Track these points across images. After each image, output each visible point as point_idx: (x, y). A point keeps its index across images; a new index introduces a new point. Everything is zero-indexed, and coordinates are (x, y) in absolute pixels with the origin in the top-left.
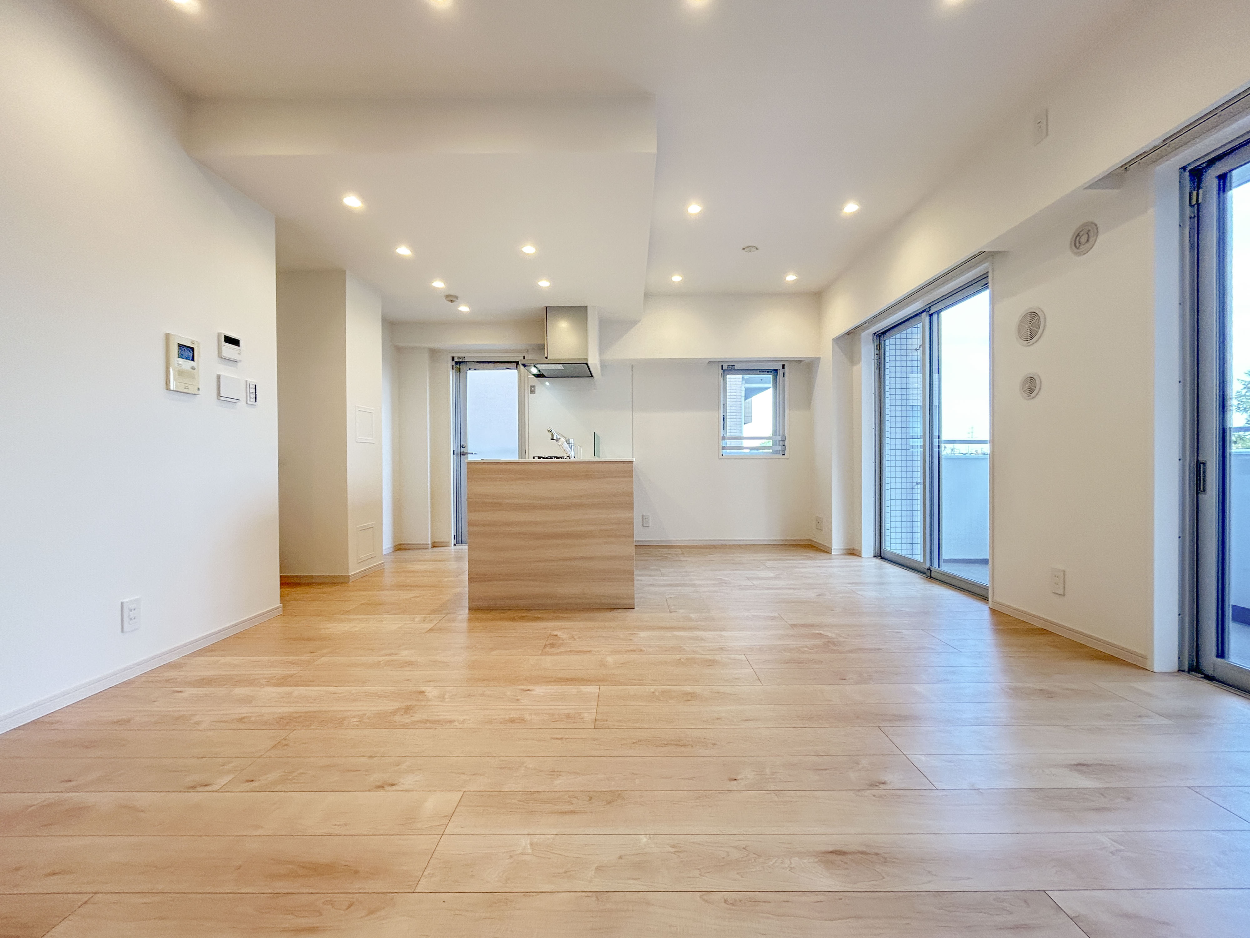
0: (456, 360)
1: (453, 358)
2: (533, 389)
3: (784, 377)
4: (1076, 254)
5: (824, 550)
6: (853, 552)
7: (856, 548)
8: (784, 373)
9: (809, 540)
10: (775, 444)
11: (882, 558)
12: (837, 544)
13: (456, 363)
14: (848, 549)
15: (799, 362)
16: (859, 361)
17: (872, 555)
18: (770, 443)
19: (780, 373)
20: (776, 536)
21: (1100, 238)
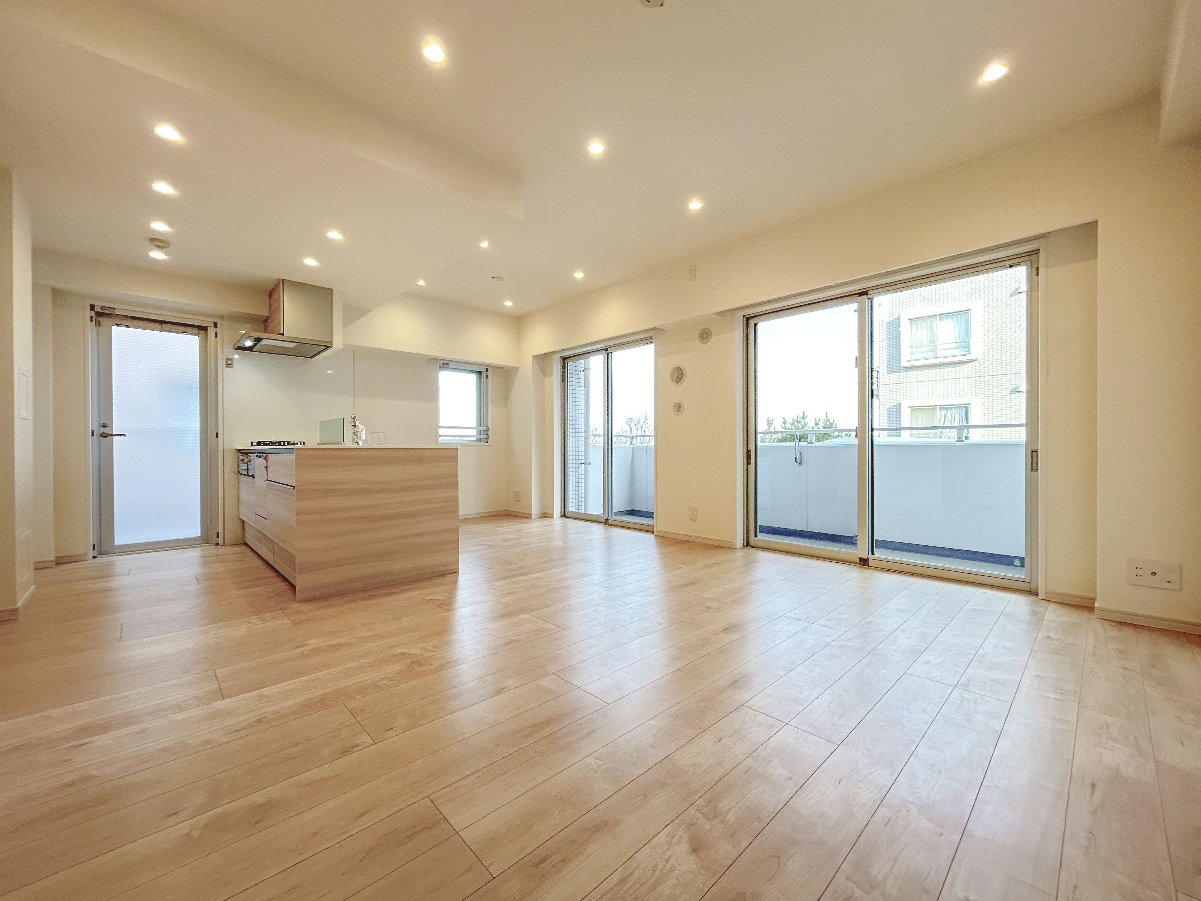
0: (97, 309)
1: (92, 307)
2: (229, 362)
3: (487, 378)
4: (701, 342)
5: (527, 516)
6: (546, 515)
7: (548, 512)
8: (487, 376)
9: (507, 511)
10: (480, 433)
11: (566, 517)
12: (535, 511)
13: (98, 314)
14: (542, 513)
15: (499, 368)
16: (551, 375)
17: (560, 516)
18: (474, 432)
19: (484, 375)
20: (482, 510)
21: (713, 338)
